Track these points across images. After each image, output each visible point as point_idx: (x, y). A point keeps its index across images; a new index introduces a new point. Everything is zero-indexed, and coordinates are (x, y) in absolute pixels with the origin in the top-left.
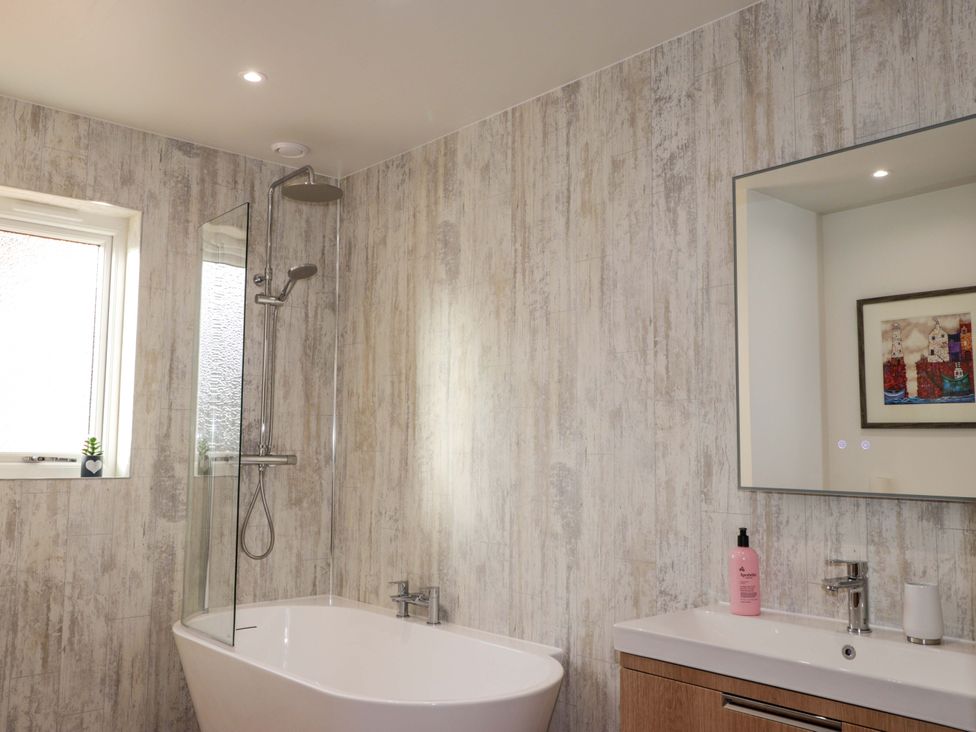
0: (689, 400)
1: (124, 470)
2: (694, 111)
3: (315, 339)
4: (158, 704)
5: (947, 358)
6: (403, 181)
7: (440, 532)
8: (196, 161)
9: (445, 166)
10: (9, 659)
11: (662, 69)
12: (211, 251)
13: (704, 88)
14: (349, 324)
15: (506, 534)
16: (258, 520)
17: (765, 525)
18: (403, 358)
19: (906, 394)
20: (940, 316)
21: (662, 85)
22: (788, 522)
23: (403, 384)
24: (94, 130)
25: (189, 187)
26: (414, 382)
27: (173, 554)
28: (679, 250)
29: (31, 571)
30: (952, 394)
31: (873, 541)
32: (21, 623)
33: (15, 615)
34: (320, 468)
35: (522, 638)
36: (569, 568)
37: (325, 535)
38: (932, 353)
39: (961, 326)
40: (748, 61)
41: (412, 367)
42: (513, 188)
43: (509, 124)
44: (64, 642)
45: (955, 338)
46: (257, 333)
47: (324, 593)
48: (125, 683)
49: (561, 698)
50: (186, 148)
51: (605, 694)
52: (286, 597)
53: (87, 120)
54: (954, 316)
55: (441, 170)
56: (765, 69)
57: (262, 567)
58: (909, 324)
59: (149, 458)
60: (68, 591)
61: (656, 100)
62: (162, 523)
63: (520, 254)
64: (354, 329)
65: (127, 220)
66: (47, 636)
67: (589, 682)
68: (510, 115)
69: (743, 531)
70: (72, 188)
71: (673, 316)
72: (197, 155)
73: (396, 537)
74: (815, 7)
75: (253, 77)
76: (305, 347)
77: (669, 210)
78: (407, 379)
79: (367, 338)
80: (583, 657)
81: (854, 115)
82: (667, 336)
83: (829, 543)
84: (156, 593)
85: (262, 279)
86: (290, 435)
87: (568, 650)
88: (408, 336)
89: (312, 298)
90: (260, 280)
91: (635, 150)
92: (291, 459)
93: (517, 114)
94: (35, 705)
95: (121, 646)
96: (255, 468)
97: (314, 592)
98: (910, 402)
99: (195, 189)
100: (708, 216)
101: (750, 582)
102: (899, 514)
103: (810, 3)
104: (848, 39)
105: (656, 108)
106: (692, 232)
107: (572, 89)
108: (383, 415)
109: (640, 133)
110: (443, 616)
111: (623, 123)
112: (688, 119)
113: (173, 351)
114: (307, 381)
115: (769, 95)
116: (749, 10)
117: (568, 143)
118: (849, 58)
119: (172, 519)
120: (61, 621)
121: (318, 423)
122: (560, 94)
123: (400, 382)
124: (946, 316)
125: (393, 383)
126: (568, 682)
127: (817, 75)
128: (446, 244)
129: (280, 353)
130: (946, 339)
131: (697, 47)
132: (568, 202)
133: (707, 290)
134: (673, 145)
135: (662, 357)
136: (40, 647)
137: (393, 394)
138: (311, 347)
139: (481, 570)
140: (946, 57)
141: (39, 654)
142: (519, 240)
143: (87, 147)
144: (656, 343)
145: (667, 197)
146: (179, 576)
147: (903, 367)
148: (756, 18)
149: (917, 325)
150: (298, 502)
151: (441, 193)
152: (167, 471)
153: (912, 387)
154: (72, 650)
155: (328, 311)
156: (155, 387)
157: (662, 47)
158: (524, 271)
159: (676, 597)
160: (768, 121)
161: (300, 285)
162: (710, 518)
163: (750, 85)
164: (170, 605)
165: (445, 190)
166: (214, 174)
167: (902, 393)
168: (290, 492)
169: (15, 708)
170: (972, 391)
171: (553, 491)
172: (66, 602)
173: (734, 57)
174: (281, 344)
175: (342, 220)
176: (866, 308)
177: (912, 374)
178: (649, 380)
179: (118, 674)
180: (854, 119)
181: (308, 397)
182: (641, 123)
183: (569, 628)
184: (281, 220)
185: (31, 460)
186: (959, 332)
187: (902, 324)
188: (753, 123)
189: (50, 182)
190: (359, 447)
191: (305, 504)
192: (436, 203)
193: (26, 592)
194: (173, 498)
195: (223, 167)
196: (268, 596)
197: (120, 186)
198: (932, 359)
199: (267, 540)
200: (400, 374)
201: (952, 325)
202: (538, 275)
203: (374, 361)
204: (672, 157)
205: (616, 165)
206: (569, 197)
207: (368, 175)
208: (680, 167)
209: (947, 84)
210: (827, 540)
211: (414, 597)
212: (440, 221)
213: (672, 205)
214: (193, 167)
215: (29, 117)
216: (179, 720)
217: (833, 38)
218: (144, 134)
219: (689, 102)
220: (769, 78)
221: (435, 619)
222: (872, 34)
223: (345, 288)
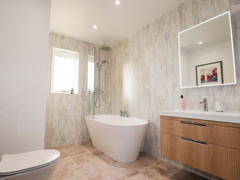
0: (170, 75)
1: (77, 93)
2: (170, 24)
3: (106, 74)
4: (83, 130)
5: (212, 75)
6: (120, 47)
7: (127, 102)
8: (87, 45)
9: (127, 43)
10: (60, 121)
11: (164, 18)
12: (90, 60)
13: (172, 20)
14: (112, 71)
15: (138, 101)
16: (98, 101)
17: (186, 95)
18: (120, 75)
19: (205, 81)
20: (211, 68)
21: (164, 21)
22: (190, 94)
23: (120, 80)
24: (72, 40)
25: (86, 49)
26: (122, 79)
27: (85, 106)
28: (168, 49)
29: (63, 108)
30: (213, 80)
31: (208, 95)
32: (62, 116)
33: (61, 114)
34: (107, 94)
35: (141, 118)
36: (149, 106)
37: (108, 105)
38: (210, 74)
39: (215, 69)
40: (180, 13)
41: (122, 76)
42: (138, 44)
43: (137, 34)
44: (68, 119)
45: (214, 71)
46: (97, 72)
47: (109, 114)
48: (78, 126)
49: (148, 128)
50: (86, 43)
51: (156, 127)
52: (102, 114)
53: (71, 38)
54: (213, 67)
55: (126, 44)
56: (184, 14)
57: (99, 109)
58: (205, 69)
59: (81, 91)
60: (69, 111)
61: (163, 24)
62: (83, 101)
63: (139, 55)
64: (112, 72)
65: (77, 55)
66: (66, 118)
67: (153, 125)
68: (137, 33)
69: (182, 95)
70: (68, 49)
71: (167, 60)
72: (87, 44)
73: (120, 104)
74: (193, 1)
75: (95, 27)
76: (105, 75)
77: (166, 42)
78: (121, 78)
79: (115, 73)
80: (152, 121)
81: (202, 18)
82: (166, 64)
83: (199, 96)
84: (83, 112)
85: (98, 64)
86: (103, 88)
87: (149, 120)
88: (121, 71)
89: (106, 67)
90: (97, 64)
91: (160, 33)
92: (103, 92)
93: (138, 32)
94: (64, 129)
95: (77, 120)
96: (97, 93)
97: (107, 114)
98: (206, 82)
99: (87, 49)
100: (173, 42)
101: (184, 104)
102: (213, 89)
103: (192, 1)
104: (200, 5)
105: (163, 25)
106: (171, 45)
107: (148, 25)
108: (117, 85)
109: (160, 30)
110: (128, 116)
111: (157, 29)
112: (169, 26)
113: (84, 75)
114: (105, 80)
115: (185, 18)
116: (180, 5)
117: (147, 35)
118: (200, 8)
119: (85, 101)
120: (68, 116)
121: (107, 86)
122: (146, 27)
123: (120, 79)
124: (212, 67)
125: (119, 79)
126: (149, 125)
127: (194, 13)
128: (127, 55)
129: (101, 76)
130: (212, 71)
131: (170, 13)
132: (148, 45)
133: (174, 55)
134: (166, 31)
135: (165, 68)
136: (65, 120)
137: (119, 81)
138: (106, 75)
139: (134, 108)
140: (220, 4)
141: (65, 121)
142: (139, 53)
143: (70, 42)
144: (164, 66)
145: (166, 40)
146: (86, 110)
147: (204, 77)
148: (182, 6)
149: (207, 69)
150: (104, 99)
151: (126, 47)
152: (84, 93)
153: (206, 80)
154: (70, 120)
155: (108, 69)
156: (81, 80)
157: (164, 15)
158: (140, 57)
159: (169, 109)
160: (185, 23)
161: (104, 64)
162: (175, 95)
163: (181, 17)
164: (85, 114)
165: (127, 47)
166: (90, 47)
167: (204, 81)
168: (103, 97)
169: (61, 129)
170: (217, 80)
171: (146, 93)
172: (69, 113)
173: (178, 14)
174: (101, 74)
175: (110, 55)
176: (197, 67)
177: (206, 78)
178: (163, 72)
179: (77, 125)
180: (202, 19)
181: (105, 83)
182: (160, 28)
183: (149, 116)
184: (101, 55)
185: (63, 91)
186: (214, 70)
187: (204, 70)
188: (182, 24)
189: (65, 47)
190: (113, 90)
191: (105, 100)
192: (125, 49)
193: (62, 111)
194: (85, 98)
195: (91, 46)
196: (100, 114)
197: (76, 49)
198: (210, 75)
199: (99, 105)
200: (120, 78)
201: (213, 69)
202: (143, 58)
203: (116, 76)
204: (166, 33)
205: (156, 37)
206: (148, 44)
207: (114, 47)
208: (168, 35)
209: (221, 9)
210: (198, 96)
211: (123, 113)
212: (126, 52)
213: (166, 41)
214: (87, 46)
215: (62, 38)
216: (86, 132)
217: (197, 5)
218: (79, 41)
219: (169, 23)
220: (184, 15)
221: (126, 116)
222: (205, 3)
223: (111, 66)
